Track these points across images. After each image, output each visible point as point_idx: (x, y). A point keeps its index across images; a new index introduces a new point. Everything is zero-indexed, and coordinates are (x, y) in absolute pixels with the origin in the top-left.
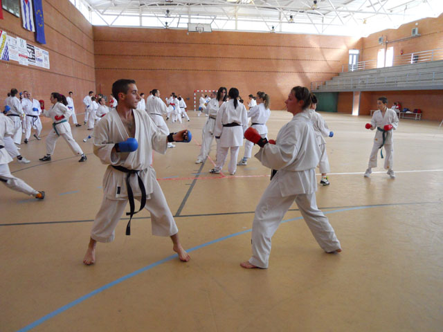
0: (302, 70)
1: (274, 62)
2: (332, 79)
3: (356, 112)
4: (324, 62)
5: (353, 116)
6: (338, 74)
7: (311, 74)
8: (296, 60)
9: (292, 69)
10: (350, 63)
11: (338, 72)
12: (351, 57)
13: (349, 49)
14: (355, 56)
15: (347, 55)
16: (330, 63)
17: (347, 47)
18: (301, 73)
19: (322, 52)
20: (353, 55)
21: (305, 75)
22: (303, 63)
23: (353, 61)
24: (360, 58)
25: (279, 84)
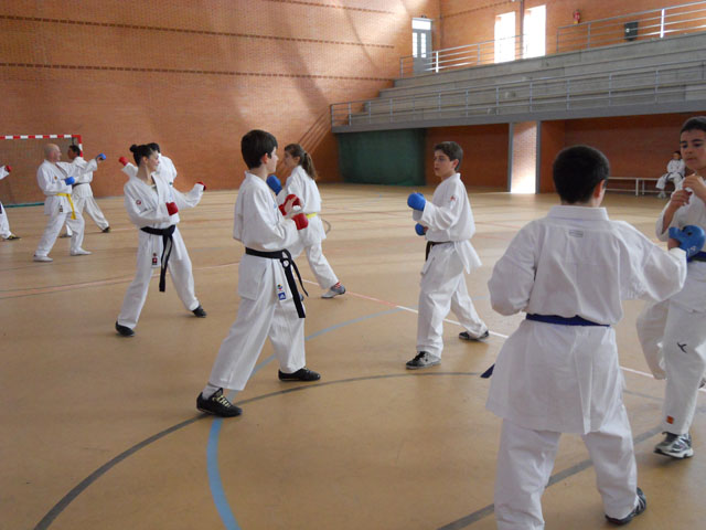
0: (305, 68)
1: (224, 42)
2: (379, 95)
3: (524, 181)
4: (357, 49)
5: (519, 198)
6: (392, 83)
7: (329, 82)
8: (285, 41)
9: (278, 67)
10: (415, 54)
11: (393, 77)
12: (415, 35)
13: (411, 17)
14: (423, 36)
15: (407, 32)
16: (372, 52)
17: (408, 10)
18: (303, 78)
19: (350, 20)
20: (419, 32)
21: (312, 85)
22: (304, 49)
23: (420, 47)
24: (437, 40)
25: (245, 111)
